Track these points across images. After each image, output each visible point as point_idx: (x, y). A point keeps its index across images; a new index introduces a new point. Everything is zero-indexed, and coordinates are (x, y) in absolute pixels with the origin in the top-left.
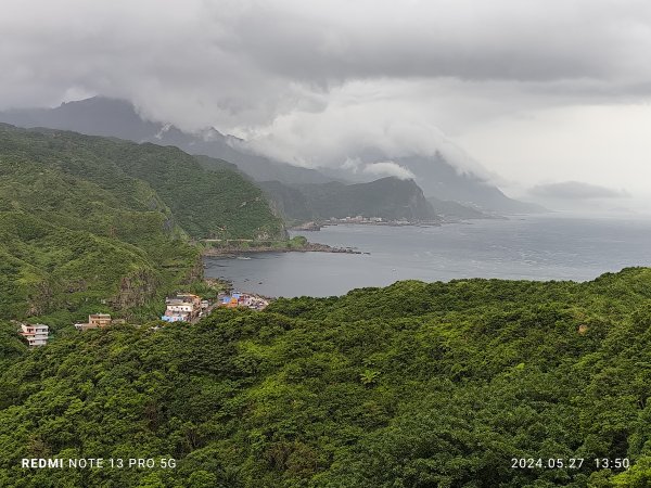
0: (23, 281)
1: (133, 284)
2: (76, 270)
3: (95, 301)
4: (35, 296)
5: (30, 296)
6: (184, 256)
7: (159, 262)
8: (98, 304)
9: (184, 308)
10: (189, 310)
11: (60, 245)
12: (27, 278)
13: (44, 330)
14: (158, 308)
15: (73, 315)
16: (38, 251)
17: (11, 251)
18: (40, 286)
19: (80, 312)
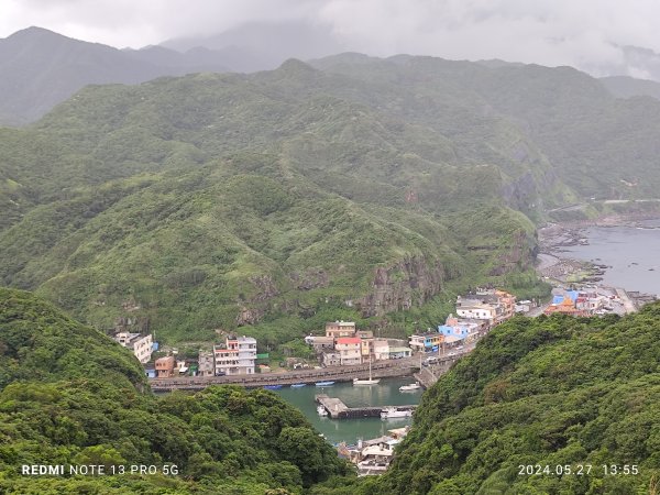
0: (235, 274)
1: (393, 277)
2: (316, 257)
3: (337, 303)
4: (248, 296)
5: (241, 296)
6: (500, 231)
7: (464, 241)
8: (342, 307)
9: (481, 312)
10: (488, 316)
11: (307, 219)
12: (242, 270)
13: (250, 346)
14: (435, 312)
15: (307, 323)
16: (276, 229)
17: (238, 231)
18: (258, 281)
19: (317, 318)
